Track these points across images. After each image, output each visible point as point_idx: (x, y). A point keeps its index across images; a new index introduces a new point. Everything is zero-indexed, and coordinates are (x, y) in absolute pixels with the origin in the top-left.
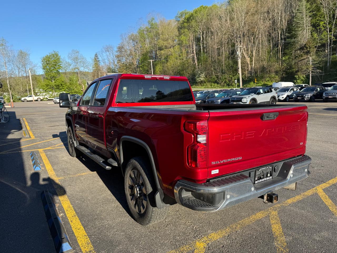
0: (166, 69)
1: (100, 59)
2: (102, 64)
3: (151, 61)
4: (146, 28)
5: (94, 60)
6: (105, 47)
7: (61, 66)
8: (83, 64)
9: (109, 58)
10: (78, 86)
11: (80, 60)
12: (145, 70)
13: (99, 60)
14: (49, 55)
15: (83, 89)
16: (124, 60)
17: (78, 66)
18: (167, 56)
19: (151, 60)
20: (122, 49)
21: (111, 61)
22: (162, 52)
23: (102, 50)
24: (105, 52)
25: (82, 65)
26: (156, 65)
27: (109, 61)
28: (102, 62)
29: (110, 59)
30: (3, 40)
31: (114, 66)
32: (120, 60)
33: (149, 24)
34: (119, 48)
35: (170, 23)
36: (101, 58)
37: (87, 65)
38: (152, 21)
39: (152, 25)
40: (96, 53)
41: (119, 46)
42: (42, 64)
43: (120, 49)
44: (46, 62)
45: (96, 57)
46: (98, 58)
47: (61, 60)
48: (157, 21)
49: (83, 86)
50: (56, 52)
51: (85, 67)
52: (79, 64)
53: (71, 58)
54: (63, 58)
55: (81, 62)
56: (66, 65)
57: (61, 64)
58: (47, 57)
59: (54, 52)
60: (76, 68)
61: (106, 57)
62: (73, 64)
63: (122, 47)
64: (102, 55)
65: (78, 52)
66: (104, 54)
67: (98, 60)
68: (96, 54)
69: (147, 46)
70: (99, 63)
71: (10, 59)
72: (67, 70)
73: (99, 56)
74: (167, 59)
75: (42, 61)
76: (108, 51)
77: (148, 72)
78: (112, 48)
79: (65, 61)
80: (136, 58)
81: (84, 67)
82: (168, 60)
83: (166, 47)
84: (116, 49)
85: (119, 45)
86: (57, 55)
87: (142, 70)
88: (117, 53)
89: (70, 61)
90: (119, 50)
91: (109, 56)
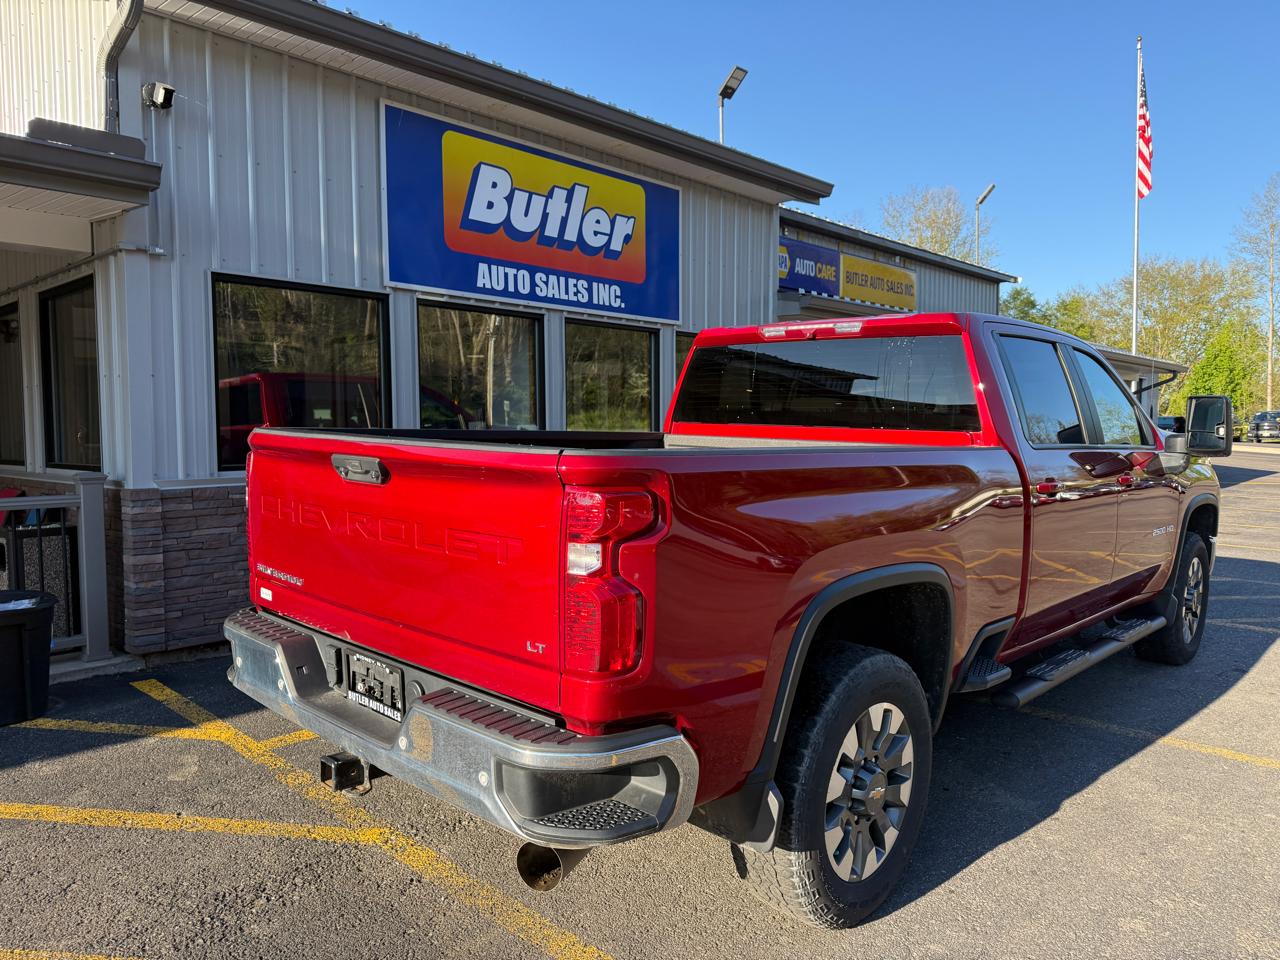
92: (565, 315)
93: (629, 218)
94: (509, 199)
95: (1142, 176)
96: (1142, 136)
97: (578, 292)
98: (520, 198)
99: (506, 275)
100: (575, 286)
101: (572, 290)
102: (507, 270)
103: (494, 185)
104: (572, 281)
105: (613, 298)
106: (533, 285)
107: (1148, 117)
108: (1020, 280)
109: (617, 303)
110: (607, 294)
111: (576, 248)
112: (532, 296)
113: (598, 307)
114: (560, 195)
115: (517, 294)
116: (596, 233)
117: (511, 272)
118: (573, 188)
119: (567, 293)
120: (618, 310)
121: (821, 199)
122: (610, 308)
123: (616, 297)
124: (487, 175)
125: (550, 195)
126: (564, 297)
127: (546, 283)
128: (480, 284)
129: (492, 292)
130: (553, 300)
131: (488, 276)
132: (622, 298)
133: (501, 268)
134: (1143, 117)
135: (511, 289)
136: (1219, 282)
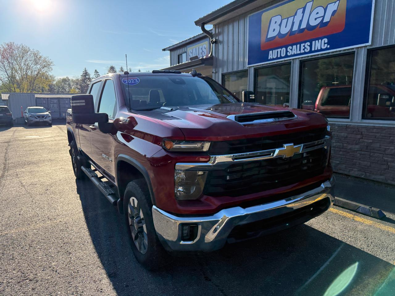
92: (300, 59)
97: (305, 48)
112: (287, 56)
119: (300, 50)
120: (327, 49)
127: (292, 50)
130: (295, 55)
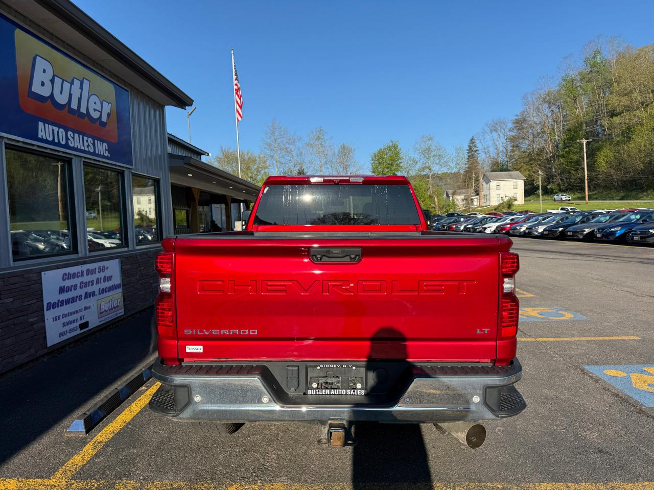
0: (625, 156)
1: (479, 146)
2: (481, 157)
3: (584, 142)
4: (580, 74)
5: (468, 150)
6: (490, 125)
7: (401, 165)
8: (439, 159)
9: (497, 143)
10: (427, 200)
11: (434, 153)
12: (571, 162)
13: (477, 149)
14: (383, 148)
15: (435, 205)
16: (525, 145)
17: (429, 163)
18: (629, 128)
19: (584, 140)
20: (523, 124)
21: (501, 149)
22: (616, 120)
23: (483, 129)
24: (489, 134)
25: (437, 161)
26: (599, 149)
27: (496, 149)
28: (482, 153)
29: (498, 145)
30: (321, 130)
31: (507, 158)
32: (517, 146)
33: (587, 64)
34: (517, 123)
35: (639, 55)
36: (481, 144)
37: (445, 160)
38: (594, 58)
39: (594, 65)
40: (473, 136)
41: (516, 118)
42: (372, 165)
43: (520, 123)
44: (378, 159)
45: (471, 145)
46: (475, 146)
47: (401, 155)
48: (609, 54)
49: (436, 200)
50: (394, 142)
51: (444, 164)
52: (432, 159)
53: (419, 150)
54: (405, 152)
55: (435, 156)
56: (409, 163)
57: (401, 163)
58: (380, 152)
59: (392, 142)
60: (426, 167)
61: (491, 142)
62: (421, 161)
63: (524, 120)
64: (484, 139)
65: (432, 139)
66: (488, 137)
67: (475, 149)
68: (472, 139)
69: (582, 110)
70: (478, 154)
71: (328, 159)
72: (410, 172)
73: (477, 142)
74: (628, 133)
75: (371, 159)
76: (496, 130)
77: (579, 165)
78: (504, 124)
79: (408, 157)
80: (551, 140)
81: (441, 165)
82: (630, 136)
83: (628, 109)
84: (510, 125)
85: (517, 116)
86: (395, 147)
87: (564, 162)
88: (512, 134)
89: (416, 156)
90: (517, 126)
91: (497, 140)
93: (109, 103)
94: (52, 81)
95: (238, 112)
96: (237, 94)
98: (58, 81)
99: (53, 130)
100: (87, 141)
101: (86, 144)
102: (54, 127)
103: (44, 71)
104: (85, 138)
105: (104, 151)
106: (67, 139)
107: (239, 85)
108: (210, 154)
109: (106, 154)
110: (102, 148)
111: (86, 118)
113: (98, 155)
114: (77, 83)
115: (59, 144)
116: (95, 110)
117: (56, 129)
118: (83, 80)
121: (187, 107)
122: (103, 157)
123: (106, 150)
124: (40, 64)
125: (72, 83)
126: (82, 148)
128: (40, 136)
129: (46, 141)
131: (45, 131)
132: (109, 150)
133: (50, 126)
134: (236, 85)
135: (56, 141)
136: (254, 161)
